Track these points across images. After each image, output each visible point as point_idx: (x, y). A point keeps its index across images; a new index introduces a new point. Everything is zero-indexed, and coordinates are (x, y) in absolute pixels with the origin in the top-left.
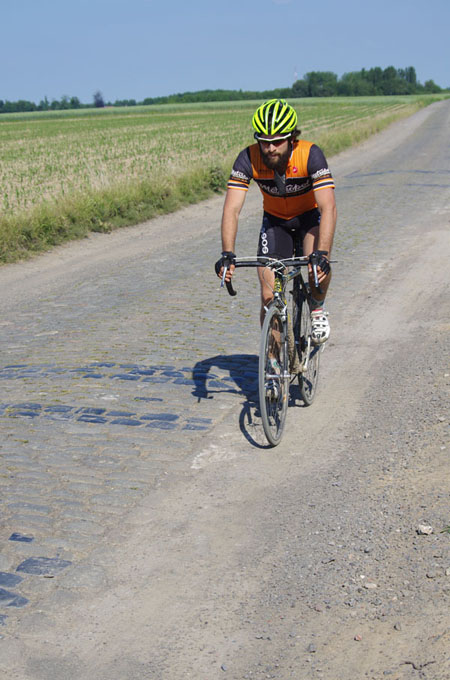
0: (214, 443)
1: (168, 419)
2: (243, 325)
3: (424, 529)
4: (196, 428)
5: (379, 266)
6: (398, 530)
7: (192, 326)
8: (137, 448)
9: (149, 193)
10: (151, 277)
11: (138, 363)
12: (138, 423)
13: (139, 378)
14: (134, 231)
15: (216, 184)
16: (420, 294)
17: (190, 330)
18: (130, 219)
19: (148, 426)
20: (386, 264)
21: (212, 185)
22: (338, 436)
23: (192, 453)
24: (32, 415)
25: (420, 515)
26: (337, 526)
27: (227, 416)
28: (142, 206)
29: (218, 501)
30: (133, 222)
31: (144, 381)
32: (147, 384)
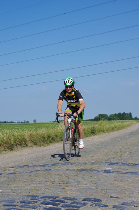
11: (110, 162)
13: (114, 165)
15: (93, 132)
19: (130, 174)
24: (87, 171)
31: (117, 165)
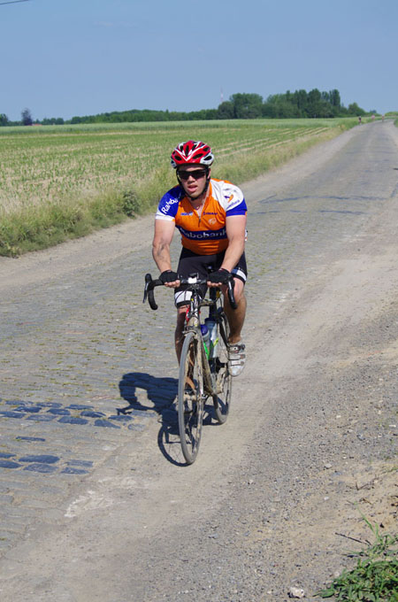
0: (92, 489)
1: (47, 461)
2: (137, 359)
3: (296, 591)
4: (75, 471)
5: (283, 297)
6: (270, 592)
7: (86, 360)
8: (11, 494)
9: (59, 217)
10: (52, 305)
11: (25, 399)
12: (16, 466)
13: (24, 415)
14: (43, 256)
15: (130, 208)
16: (321, 327)
17: (84, 364)
18: (40, 243)
19: (26, 469)
20: (291, 295)
21: (126, 209)
22: (220, 483)
23: (67, 500)
25: (294, 575)
26: (208, 584)
27: (109, 459)
28: (51, 230)
29: (88, 554)
30: (43, 246)
31: (29, 419)
32: (31, 422)
